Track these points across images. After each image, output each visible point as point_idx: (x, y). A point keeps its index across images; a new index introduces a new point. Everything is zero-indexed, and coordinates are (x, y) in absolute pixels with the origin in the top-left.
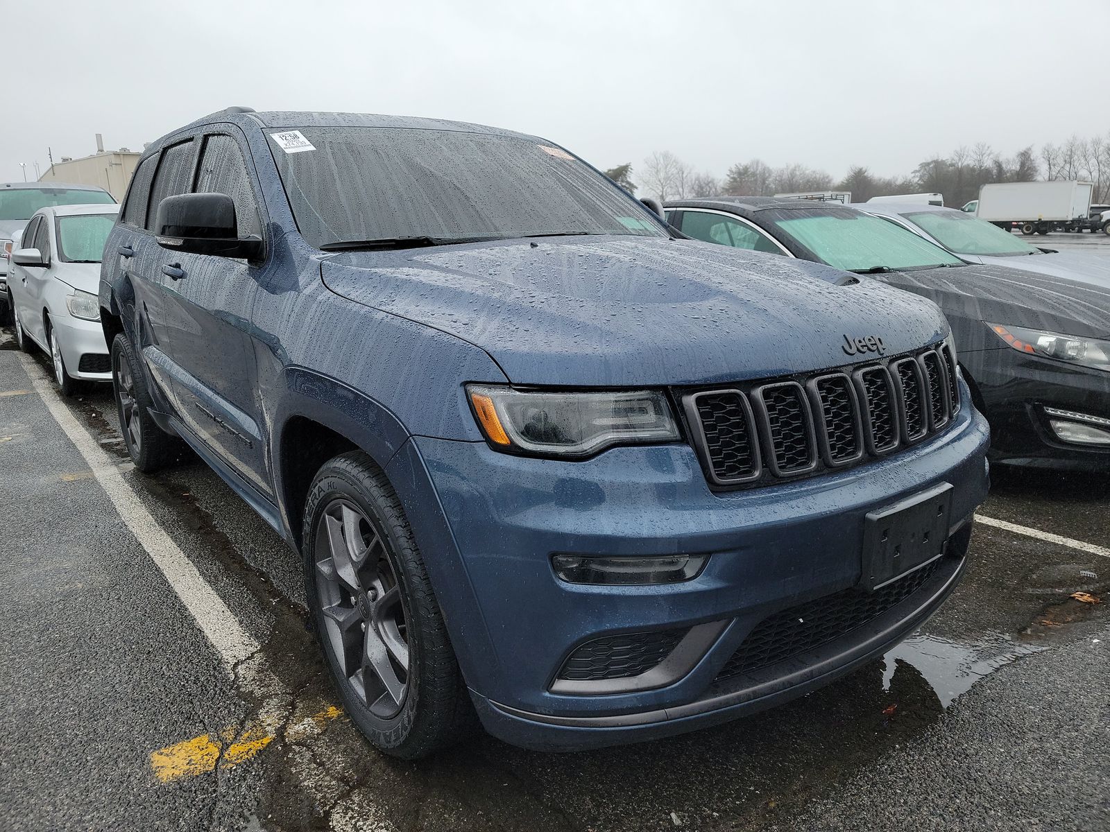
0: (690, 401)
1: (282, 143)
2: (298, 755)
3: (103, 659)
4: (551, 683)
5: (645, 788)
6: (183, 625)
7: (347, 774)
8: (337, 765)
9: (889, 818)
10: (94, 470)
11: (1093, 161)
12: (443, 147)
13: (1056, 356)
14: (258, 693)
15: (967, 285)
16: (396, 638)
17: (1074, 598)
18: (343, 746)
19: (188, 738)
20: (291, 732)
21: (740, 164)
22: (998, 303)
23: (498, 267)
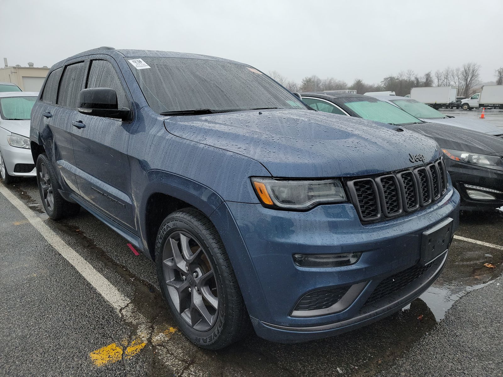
0: (351, 184)
1: (134, 65)
2: (160, 351)
3: (55, 310)
4: (291, 312)
5: (323, 357)
6: (90, 292)
7: (185, 358)
8: (180, 354)
9: (431, 365)
10: (29, 219)
11: (456, 78)
12: (208, 68)
13: (469, 162)
14: (134, 322)
15: (429, 131)
16: (210, 294)
17: (485, 266)
18: (180, 345)
19: (106, 345)
20: (155, 340)
21: (307, 77)
22: (443, 139)
23: (249, 123)
